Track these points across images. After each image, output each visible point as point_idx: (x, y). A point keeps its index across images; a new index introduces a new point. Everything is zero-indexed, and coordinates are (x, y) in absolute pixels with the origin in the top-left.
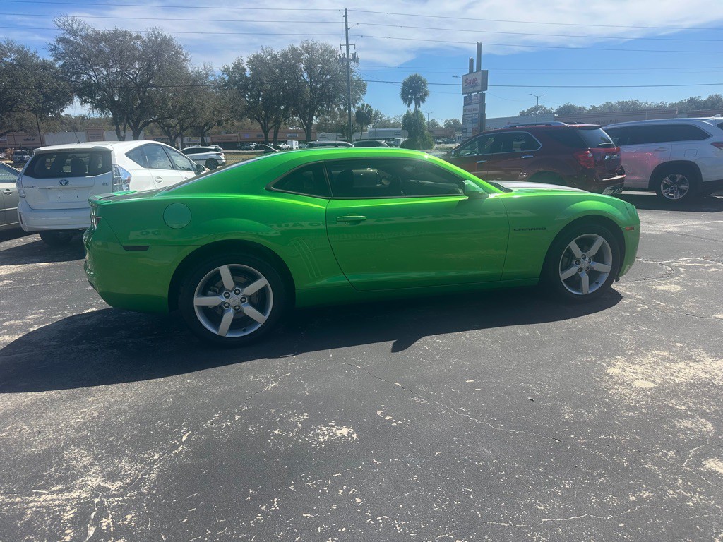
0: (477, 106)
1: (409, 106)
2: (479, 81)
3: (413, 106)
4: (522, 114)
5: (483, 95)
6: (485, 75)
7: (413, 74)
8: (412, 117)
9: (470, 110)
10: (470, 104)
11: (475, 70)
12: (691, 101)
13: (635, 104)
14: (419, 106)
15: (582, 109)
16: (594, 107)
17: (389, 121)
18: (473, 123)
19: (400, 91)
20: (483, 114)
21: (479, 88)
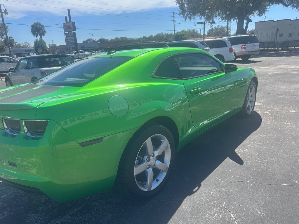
0: (73, 38)
1: (36, 37)
2: (72, 26)
3: (39, 38)
4: (84, 42)
5: (75, 33)
6: (74, 23)
7: (36, 22)
8: (40, 43)
9: (69, 39)
10: (69, 37)
11: (68, 22)
12: (144, 37)
13: (126, 38)
14: (42, 38)
15: (107, 40)
16: (112, 39)
17: (20, 45)
18: (72, 45)
19: (30, 30)
20: (76, 41)
21: (72, 30)
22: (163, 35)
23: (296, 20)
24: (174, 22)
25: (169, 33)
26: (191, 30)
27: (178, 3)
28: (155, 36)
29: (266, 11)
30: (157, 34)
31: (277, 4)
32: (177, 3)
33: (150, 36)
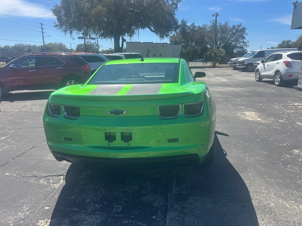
22: (24, 46)
23: (157, 43)
24: (43, 34)
25: (31, 45)
26: (58, 44)
27: (56, 15)
28: (13, 46)
29: (134, 33)
30: (15, 45)
31: (143, 29)
32: (54, 14)
33: (5, 46)
